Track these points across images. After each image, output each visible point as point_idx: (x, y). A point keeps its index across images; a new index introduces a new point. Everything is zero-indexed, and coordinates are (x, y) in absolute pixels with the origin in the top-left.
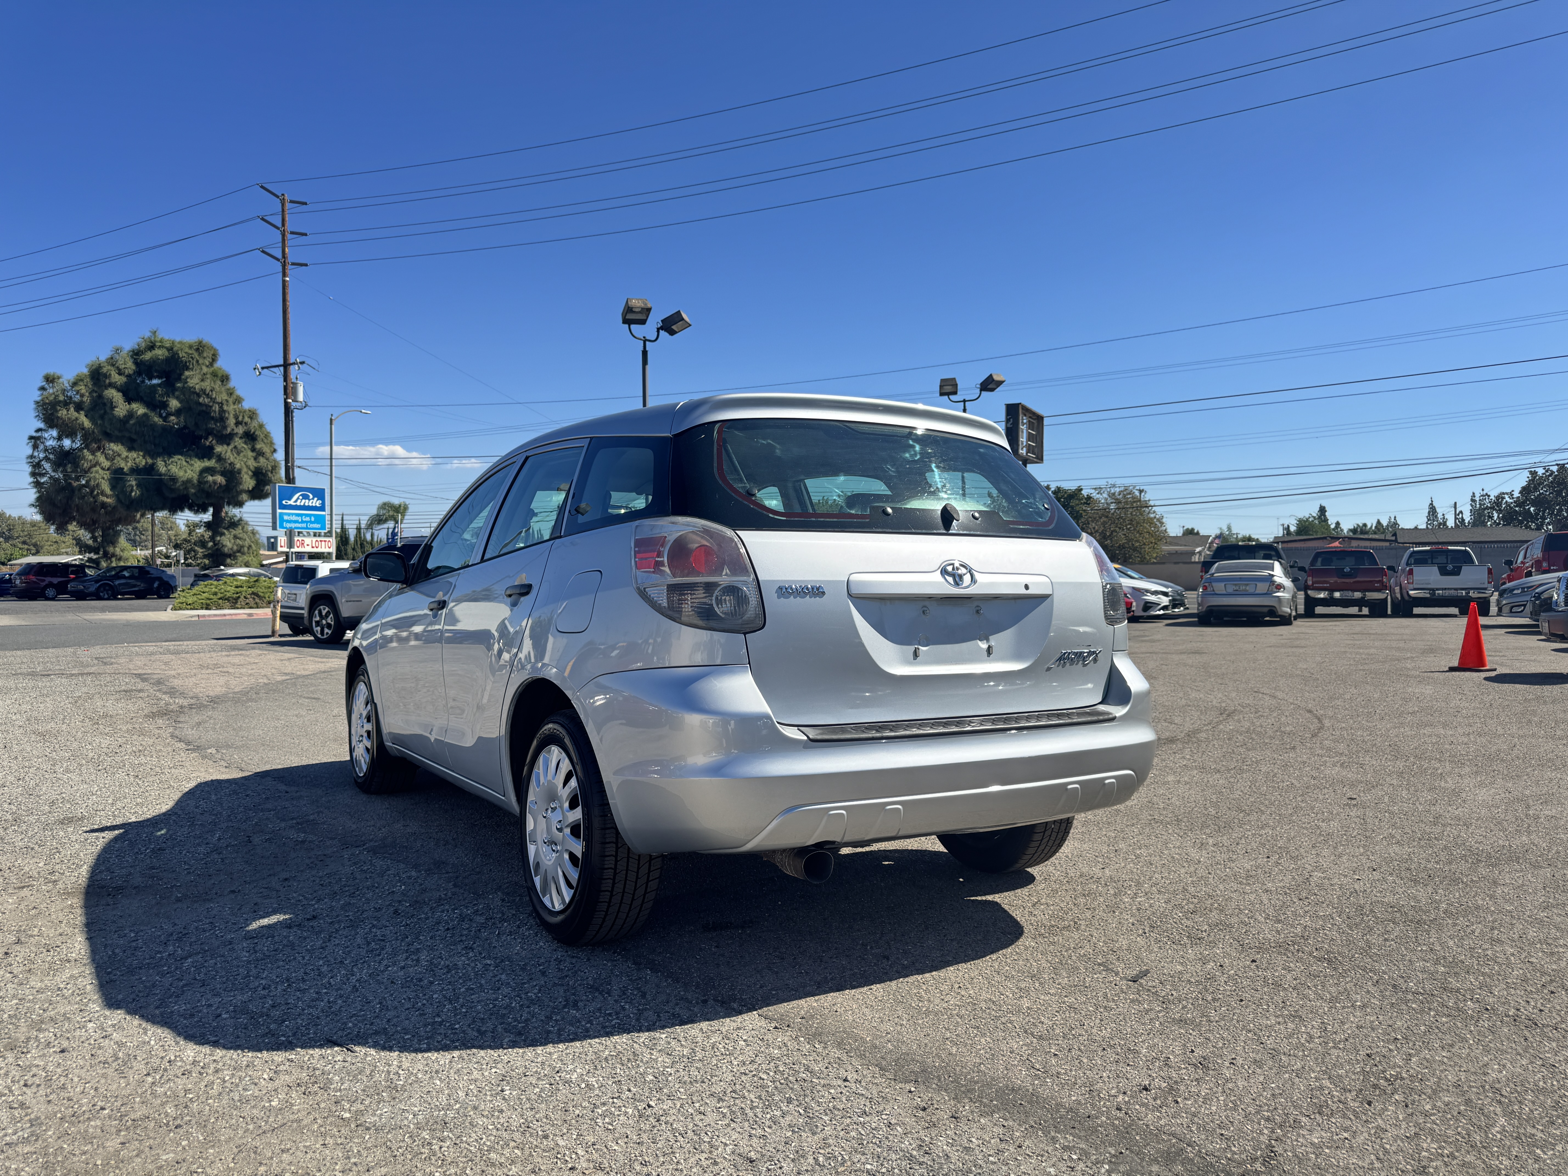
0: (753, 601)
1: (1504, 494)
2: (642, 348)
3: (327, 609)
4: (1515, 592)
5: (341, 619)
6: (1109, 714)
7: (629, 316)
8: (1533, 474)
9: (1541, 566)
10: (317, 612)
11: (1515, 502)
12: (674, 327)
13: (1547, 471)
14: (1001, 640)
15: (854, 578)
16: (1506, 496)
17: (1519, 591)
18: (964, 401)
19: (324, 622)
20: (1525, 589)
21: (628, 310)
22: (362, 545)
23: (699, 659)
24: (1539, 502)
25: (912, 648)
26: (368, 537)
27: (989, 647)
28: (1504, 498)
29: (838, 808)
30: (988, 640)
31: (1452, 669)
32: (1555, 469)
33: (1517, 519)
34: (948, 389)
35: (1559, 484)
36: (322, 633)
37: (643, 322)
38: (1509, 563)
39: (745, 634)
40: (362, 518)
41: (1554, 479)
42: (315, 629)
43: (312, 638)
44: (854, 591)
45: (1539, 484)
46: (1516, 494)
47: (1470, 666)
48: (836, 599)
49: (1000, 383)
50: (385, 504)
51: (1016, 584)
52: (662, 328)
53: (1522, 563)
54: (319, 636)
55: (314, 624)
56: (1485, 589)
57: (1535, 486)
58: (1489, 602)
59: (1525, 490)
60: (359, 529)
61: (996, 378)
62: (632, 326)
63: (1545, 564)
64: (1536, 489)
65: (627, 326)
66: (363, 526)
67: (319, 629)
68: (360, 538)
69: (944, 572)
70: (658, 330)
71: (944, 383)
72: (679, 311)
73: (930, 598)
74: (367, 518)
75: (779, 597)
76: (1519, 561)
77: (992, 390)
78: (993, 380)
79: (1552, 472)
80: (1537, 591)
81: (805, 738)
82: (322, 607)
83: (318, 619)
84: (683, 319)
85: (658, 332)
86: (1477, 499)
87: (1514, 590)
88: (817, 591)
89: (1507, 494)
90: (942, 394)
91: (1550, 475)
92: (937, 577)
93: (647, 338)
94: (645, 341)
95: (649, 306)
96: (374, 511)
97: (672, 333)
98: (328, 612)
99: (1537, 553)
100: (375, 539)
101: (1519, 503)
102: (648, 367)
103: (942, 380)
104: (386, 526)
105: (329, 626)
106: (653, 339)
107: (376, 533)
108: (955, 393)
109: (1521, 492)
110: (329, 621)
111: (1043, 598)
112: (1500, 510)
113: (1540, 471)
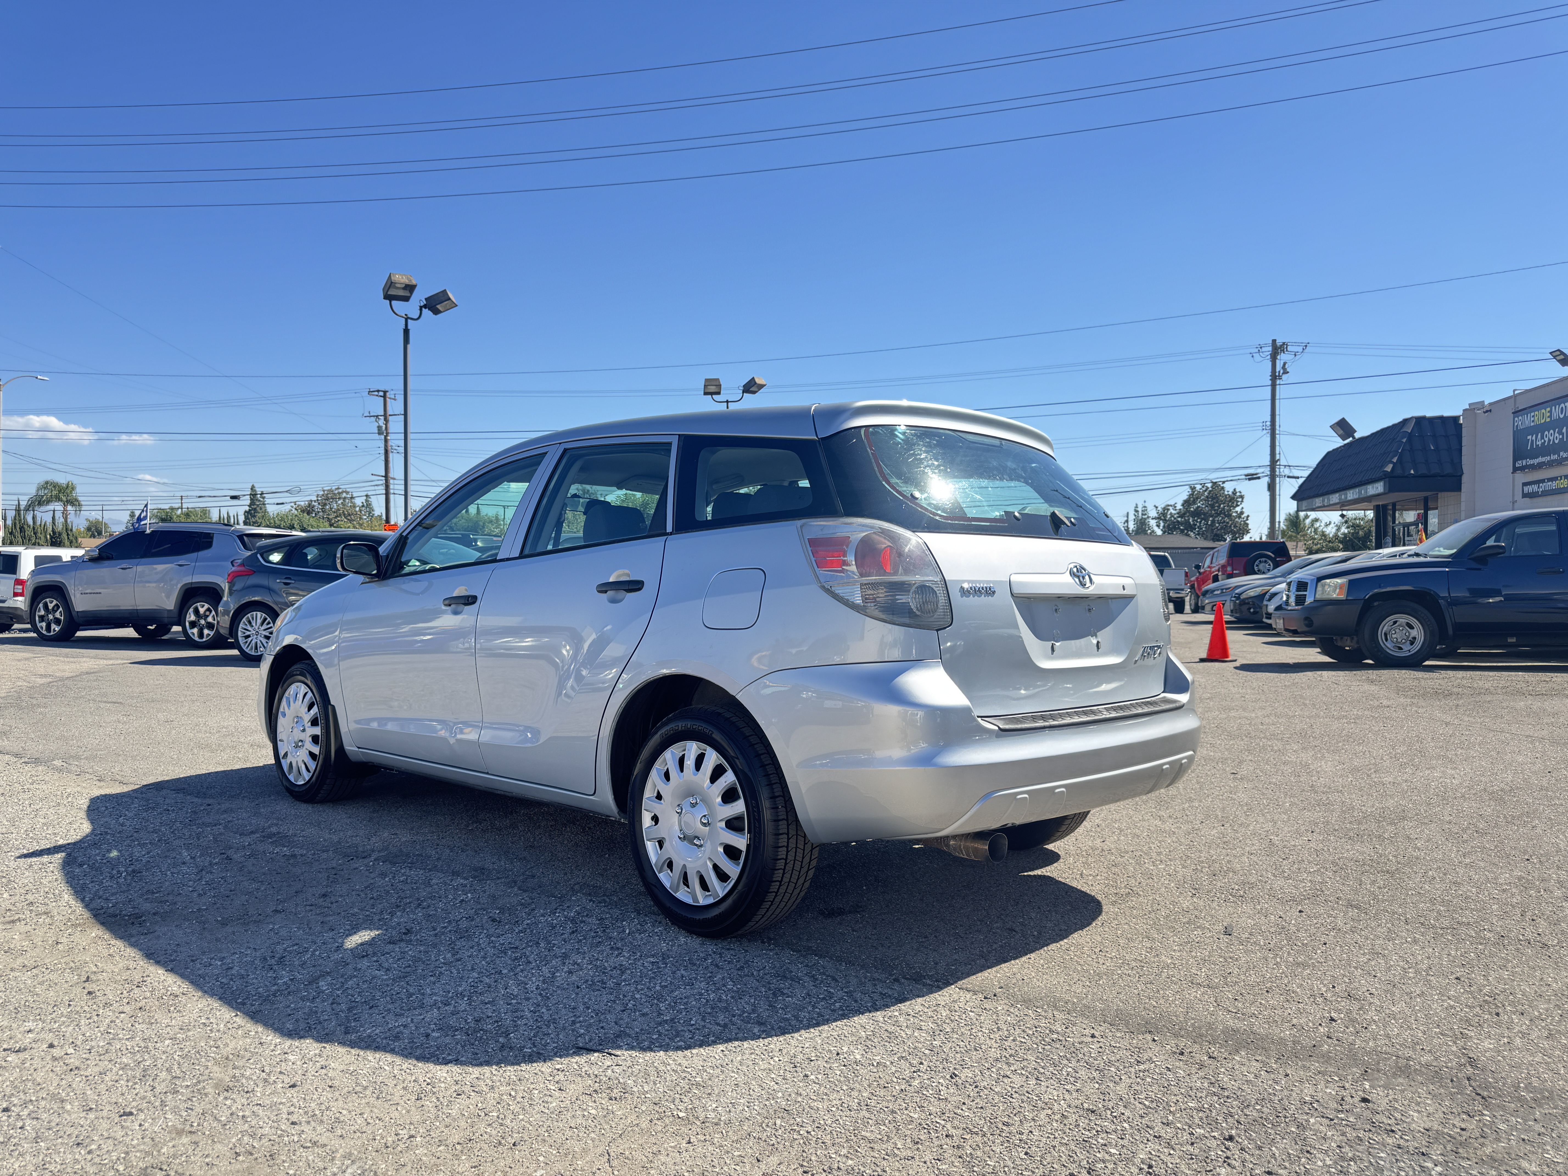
0: (942, 600)
1: (1169, 506)
2: (403, 327)
3: (55, 602)
4: (1216, 593)
5: (74, 614)
6: (1175, 701)
7: (392, 292)
8: (1193, 489)
9: (1226, 571)
10: (41, 605)
11: (1178, 513)
12: (438, 306)
13: (1203, 487)
14: (1104, 635)
15: (1014, 578)
16: (1171, 508)
17: (1219, 592)
18: (727, 402)
19: (51, 617)
20: (1224, 590)
21: (390, 284)
22: (22, 529)
23: (896, 654)
24: (1197, 513)
25: (1050, 644)
26: (30, 520)
27: (1098, 642)
28: (1168, 510)
29: (1022, 791)
30: (1096, 636)
31: (1202, 660)
32: (1209, 485)
33: (1179, 528)
34: (712, 389)
35: (1213, 499)
36: (48, 628)
37: (406, 299)
38: (1198, 567)
39: (937, 630)
40: (21, 498)
41: (1209, 494)
42: (39, 625)
43: (35, 635)
44: (1015, 591)
45: (1197, 498)
46: (1179, 506)
47: (1217, 657)
48: (1003, 598)
49: (761, 386)
50: (47, 483)
51: (1116, 585)
52: (425, 306)
53: (1209, 567)
54: (44, 632)
55: (37, 618)
56: (1182, 590)
57: (1194, 500)
58: (1184, 601)
59: (1187, 503)
60: (18, 510)
61: (758, 381)
62: (393, 302)
63: (1229, 569)
64: (1194, 502)
65: (388, 301)
66: (22, 508)
67: (44, 624)
68: (20, 521)
69: (1072, 574)
70: (421, 308)
71: (708, 382)
72: (445, 290)
73: (1060, 598)
74: (27, 498)
75: (962, 597)
76: (1206, 566)
77: (754, 392)
78: (755, 383)
79: (1208, 488)
80: (1237, 591)
81: (997, 728)
82: (48, 600)
83: (42, 613)
84: (450, 299)
85: (421, 310)
86: (1140, 509)
87: (1214, 591)
88: (989, 592)
89: (1171, 506)
90: (705, 394)
91: (1205, 491)
92: (1067, 579)
93: (409, 316)
94: (407, 319)
95: (414, 282)
96: (32, 491)
97: (436, 312)
98: (57, 605)
99: (1222, 560)
100: (38, 523)
101: (1181, 515)
102: (409, 346)
103: (707, 380)
104: (51, 507)
105: (57, 621)
106: (416, 317)
107: (39, 515)
108: (719, 393)
109: (1183, 505)
110: (57, 615)
111: (1131, 597)
112: (1165, 520)
113: (1198, 487)
